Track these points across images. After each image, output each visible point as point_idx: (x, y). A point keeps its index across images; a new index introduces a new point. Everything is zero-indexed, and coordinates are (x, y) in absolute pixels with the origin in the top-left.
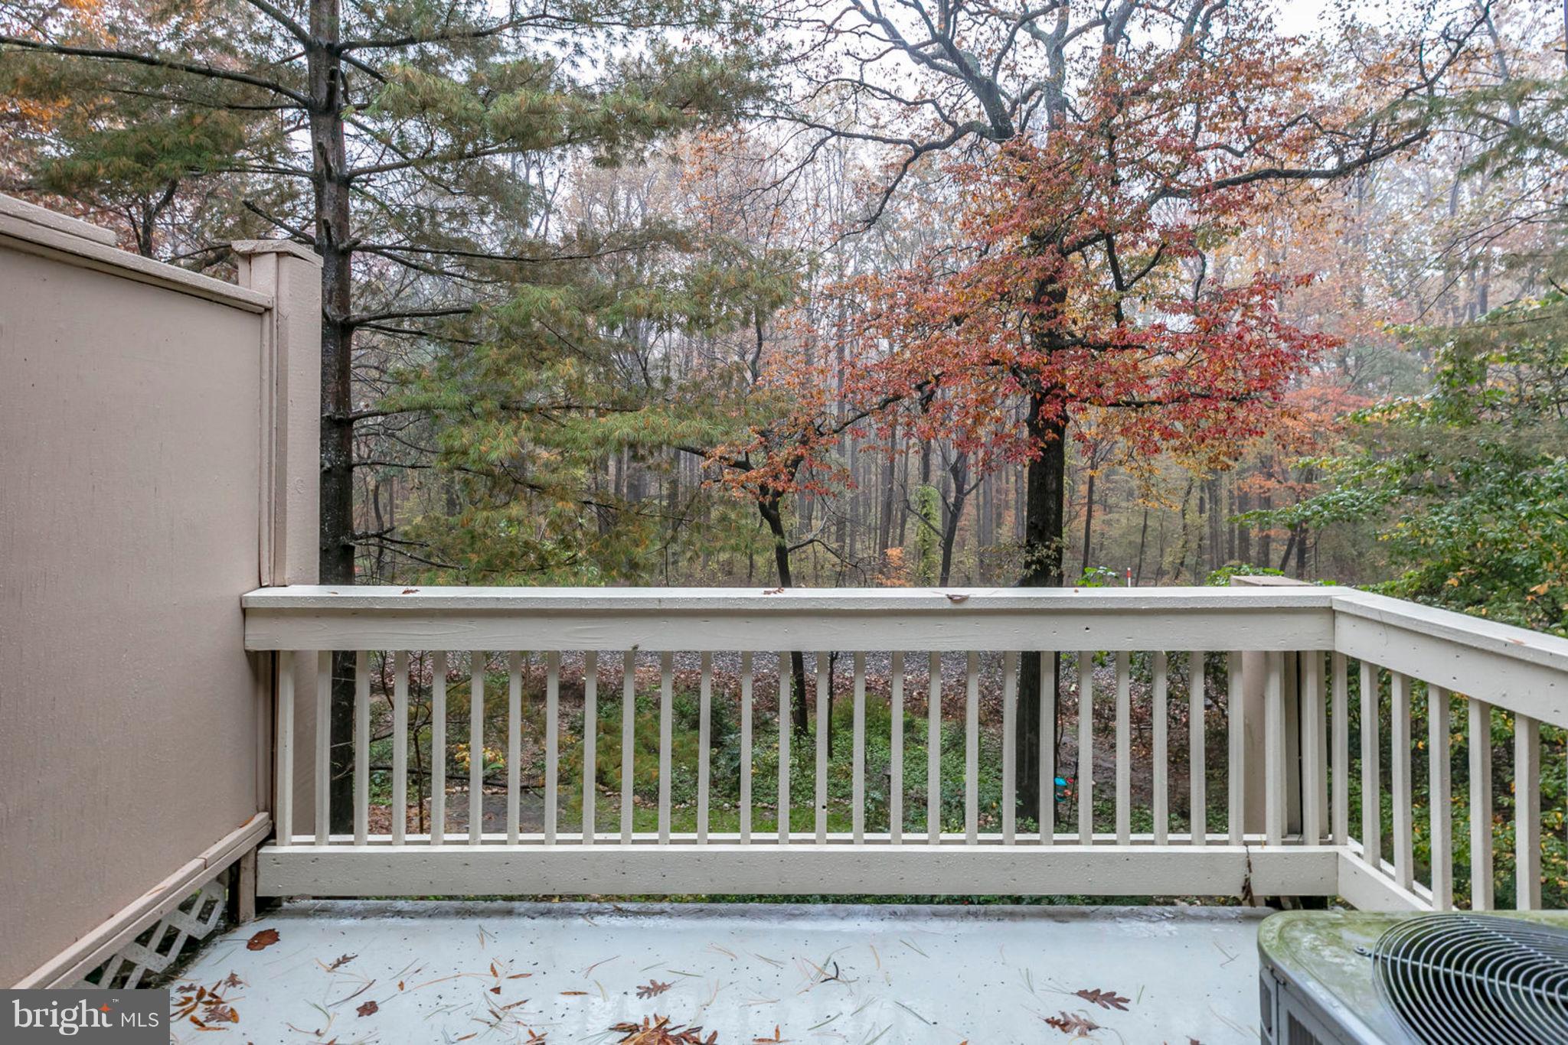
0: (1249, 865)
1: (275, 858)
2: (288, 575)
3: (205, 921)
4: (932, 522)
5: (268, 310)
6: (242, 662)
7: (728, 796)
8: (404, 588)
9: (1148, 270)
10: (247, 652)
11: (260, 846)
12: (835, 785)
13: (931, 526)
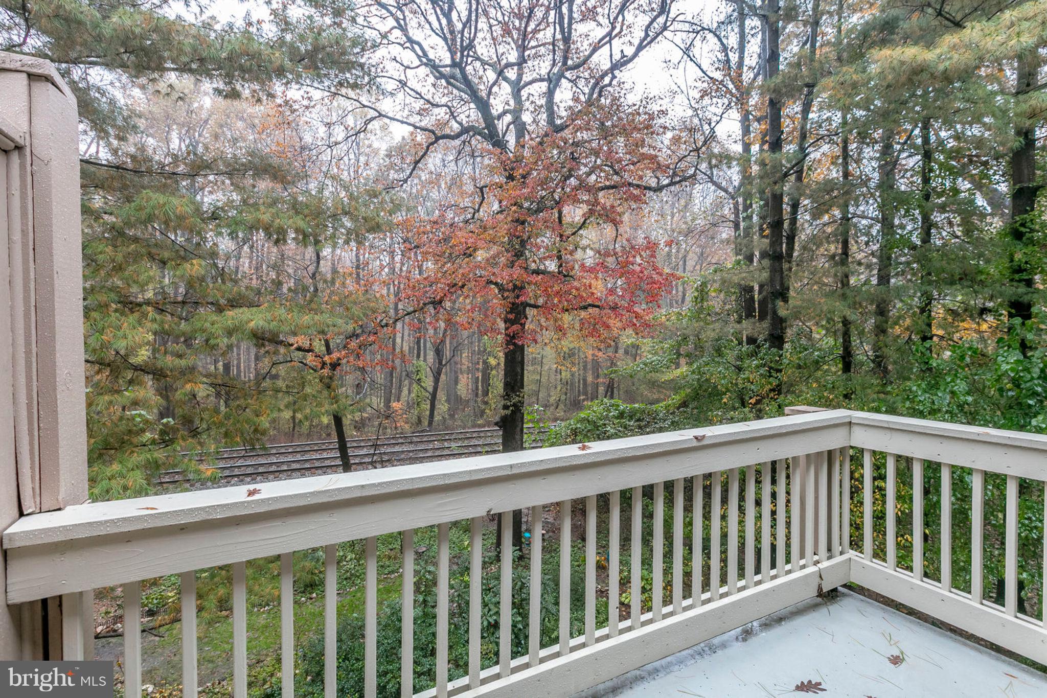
0: (821, 577)
4: (423, 384)
5: (17, 149)
7: (304, 592)
9: (576, 232)
12: (382, 566)
13: (422, 386)
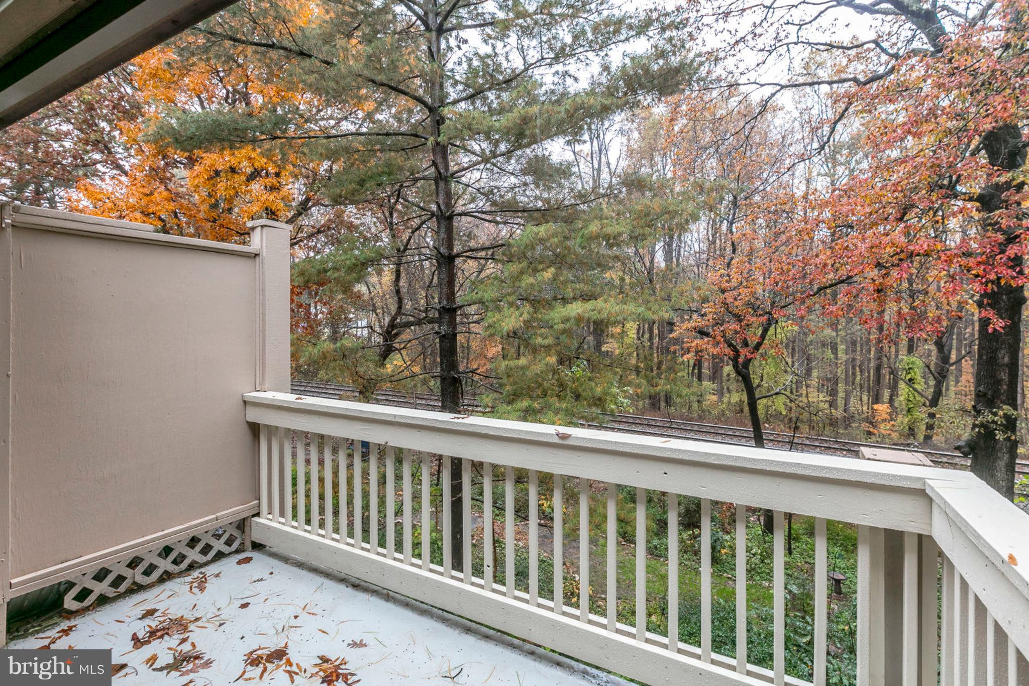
1: (257, 523)
2: (266, 387)
3: (230, 545)
5: (257, 255)
6: (246, 426)
8: (298, 396)
10: (248, 422)
11: (253, 516)
13: (915, 389)
